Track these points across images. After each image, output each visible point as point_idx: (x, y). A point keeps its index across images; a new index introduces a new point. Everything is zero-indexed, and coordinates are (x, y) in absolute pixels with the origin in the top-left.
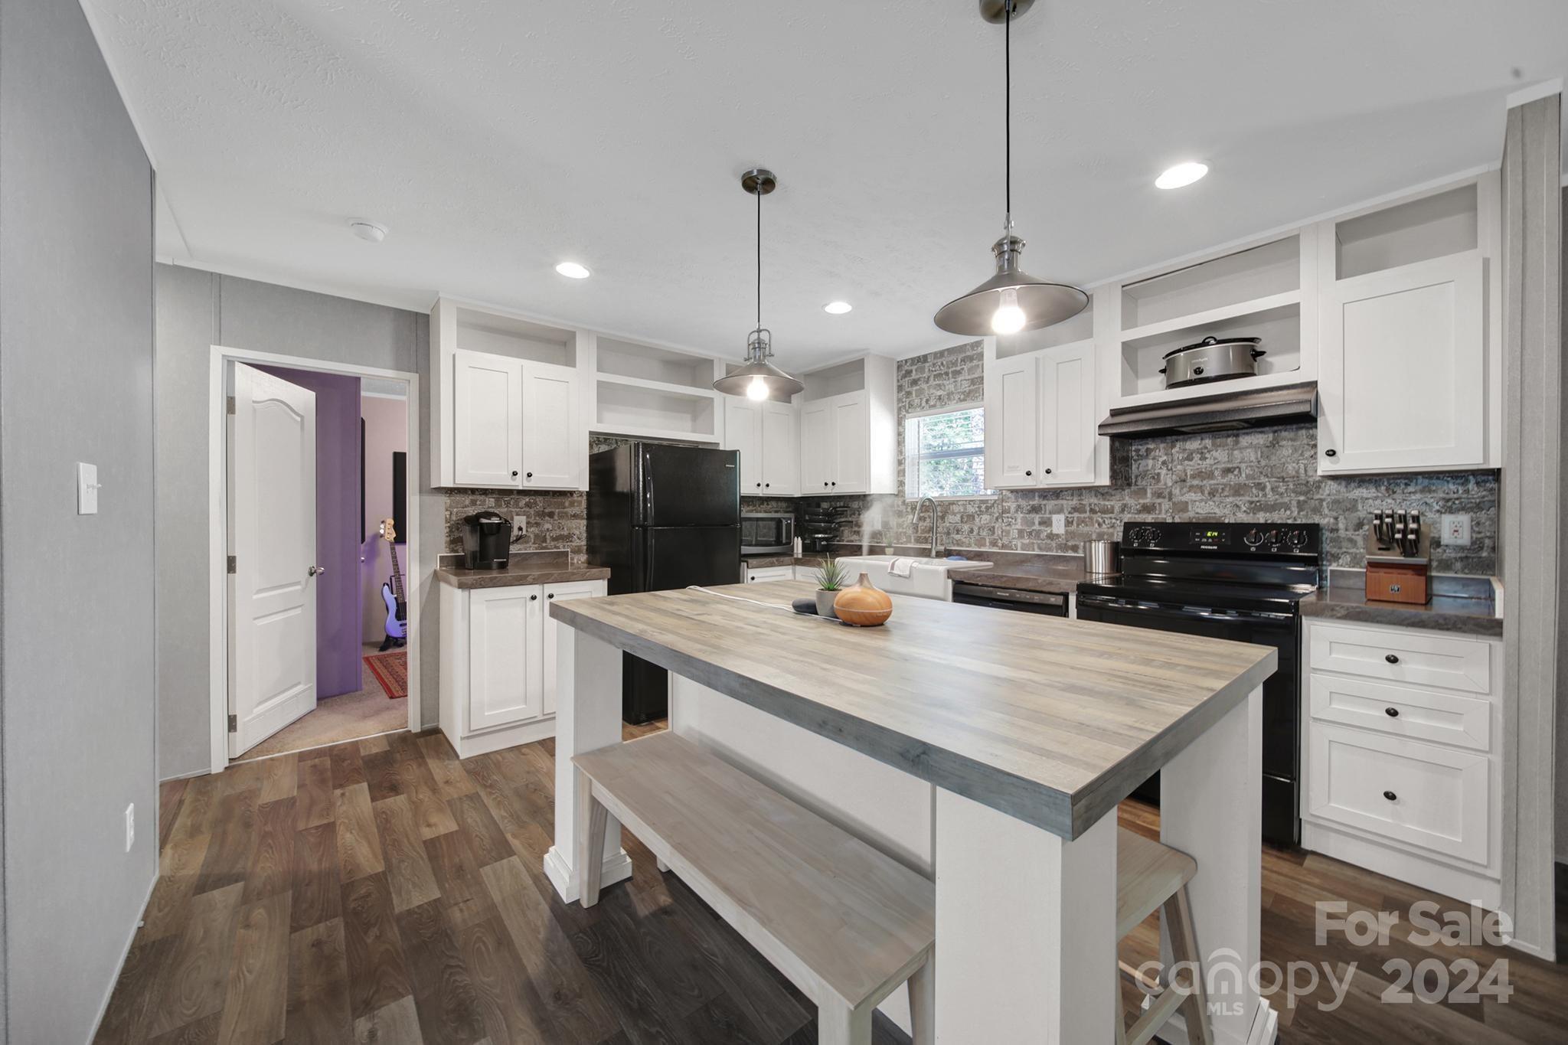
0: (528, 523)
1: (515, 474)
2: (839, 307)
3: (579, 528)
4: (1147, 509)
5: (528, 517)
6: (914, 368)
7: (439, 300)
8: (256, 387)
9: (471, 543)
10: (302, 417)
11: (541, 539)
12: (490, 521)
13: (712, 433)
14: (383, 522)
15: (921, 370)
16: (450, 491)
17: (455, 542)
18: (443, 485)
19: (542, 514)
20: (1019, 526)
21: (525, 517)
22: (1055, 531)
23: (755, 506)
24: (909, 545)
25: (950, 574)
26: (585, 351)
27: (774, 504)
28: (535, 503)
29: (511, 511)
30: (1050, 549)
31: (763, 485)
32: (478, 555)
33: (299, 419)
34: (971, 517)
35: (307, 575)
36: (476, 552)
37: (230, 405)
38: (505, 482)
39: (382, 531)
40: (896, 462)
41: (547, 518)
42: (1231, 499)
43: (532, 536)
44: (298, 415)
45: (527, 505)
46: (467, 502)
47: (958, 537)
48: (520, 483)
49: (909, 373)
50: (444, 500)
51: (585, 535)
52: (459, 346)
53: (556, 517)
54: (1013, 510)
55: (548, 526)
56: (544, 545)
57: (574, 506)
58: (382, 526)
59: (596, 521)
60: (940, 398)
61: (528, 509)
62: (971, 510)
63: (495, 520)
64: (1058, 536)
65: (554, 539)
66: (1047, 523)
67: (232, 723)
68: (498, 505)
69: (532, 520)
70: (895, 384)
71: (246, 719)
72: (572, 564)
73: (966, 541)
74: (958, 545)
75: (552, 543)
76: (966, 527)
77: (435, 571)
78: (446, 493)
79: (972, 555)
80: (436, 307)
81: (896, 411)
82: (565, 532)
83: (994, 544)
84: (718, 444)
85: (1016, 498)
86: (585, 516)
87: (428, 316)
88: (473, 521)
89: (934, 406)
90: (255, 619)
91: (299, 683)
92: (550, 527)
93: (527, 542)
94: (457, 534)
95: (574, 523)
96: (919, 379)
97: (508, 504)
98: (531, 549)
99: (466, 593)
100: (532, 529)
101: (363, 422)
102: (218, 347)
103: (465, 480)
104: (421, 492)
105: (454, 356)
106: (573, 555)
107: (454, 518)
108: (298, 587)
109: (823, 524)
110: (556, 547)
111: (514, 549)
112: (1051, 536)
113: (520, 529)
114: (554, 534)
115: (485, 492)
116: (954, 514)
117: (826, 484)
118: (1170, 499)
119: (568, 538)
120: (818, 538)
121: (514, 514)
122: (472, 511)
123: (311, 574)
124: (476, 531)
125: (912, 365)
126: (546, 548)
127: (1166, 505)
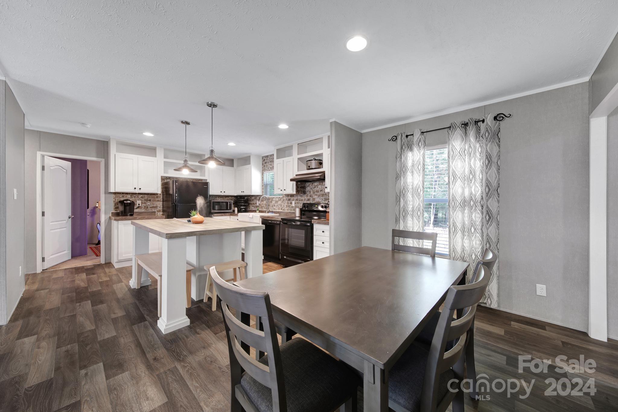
0: (142, 203)
1: (135, 188)
2: (232, 144)
3: (160, 204)
4: (309, 200)
5: (142, 201)
6: (266, 159)
7: (110, 139)
8: (51, 162)
9: (121, 208)
10: (66, 170)
11: (146, 207)
12: (127, 202)
13: (205, 176)
14: (98, 202)
15: (267, 159)
16: (115, 193)
17: (116, 208)
18: (111, 191)
19: (147, 200)
20: (286, 204)
21: (141, 201)
22: (293, 206)
23: (223, 198)
24: (264, 210)
25: (261, 217)
26: (160, 153)
27: (231, 198)
28: (145, 197)
29: (136, 199)
30: (292, 211)
31: (223, 192)
32: (123, 212)
33: (65, 171)
34: (277, 202)
35: (68, 218)
36: (123, 211)
37: (43, 168)
38: (132, 190)
39: (97, 206)
40: (262, 186)
41: (148, 201)
42: (321, 198)
43: (143, 207)
44: (65, 170)
45: (141, 197)
46: (121, 196)
47: (274, 207)
48: (137, 191)
49: (265, 160)
50: (113, 196)
51: (162, 206)
52: (117, 152)
53: (152, 201)
54: (285, 200)
55: (148, 204)
56: (147, 209)
57: (158, 198)
58: (97, 204)
59: (164, 203)
60: (271, 168)
61: (142, 199)
62: (277, 200)
63: (129, 202)
64: (293, 207)
65: (150, 208)
66: (291, 203)
67: (43, 260)
68: (131, 197)
69: (143, 202)
70: (261, 163)
71: (48, 259)
72: (157, 215)
73: (276, 208)
74: (275, 210)
75: (150, 209)
76: (276, 205)
77: (110, 217)
78: (114, 194)
79: (277, 212)
80: (110, 140)
81: (261, 171)
82: (155, 206)
83: (281, 209)
84: (207, 180)
85: (286, 196)
86: (162, 201)
87: (108, 142)
88: (122, 202)
89: (269, 170)
90: (51, 230)
91: (65, 251)
92: (150, 204)
93: (141, 208)
94: (117, 206)
95: (158, 203)
96: (267, 162)
97: (135, 197)
98: (143, 210)
99: (117, 222)
100: (143, 205)
101: (88, 170)
102: (40, 152)
103: (118, 190)
104: (105, 193)
105: (115, 155)
106: (158, 212)
107: (116, 201)
108: (65, 222)
109: (243, 204)
110: (151, 210)
111: (135, 211)
112: (292, 207)
113: (139, 204)
114: (151, 206)
115: (127, 193)
116: (274, 201)
117: (242, 192)
118: (312, 197)
119: (156, 207)
120: (242, 208)
121: (137, 200)
122: (122, 199)
123: (69, 218)
124: (123, 205)
125: (265, 158)
126: (148, 210)
127: (312, 199)
